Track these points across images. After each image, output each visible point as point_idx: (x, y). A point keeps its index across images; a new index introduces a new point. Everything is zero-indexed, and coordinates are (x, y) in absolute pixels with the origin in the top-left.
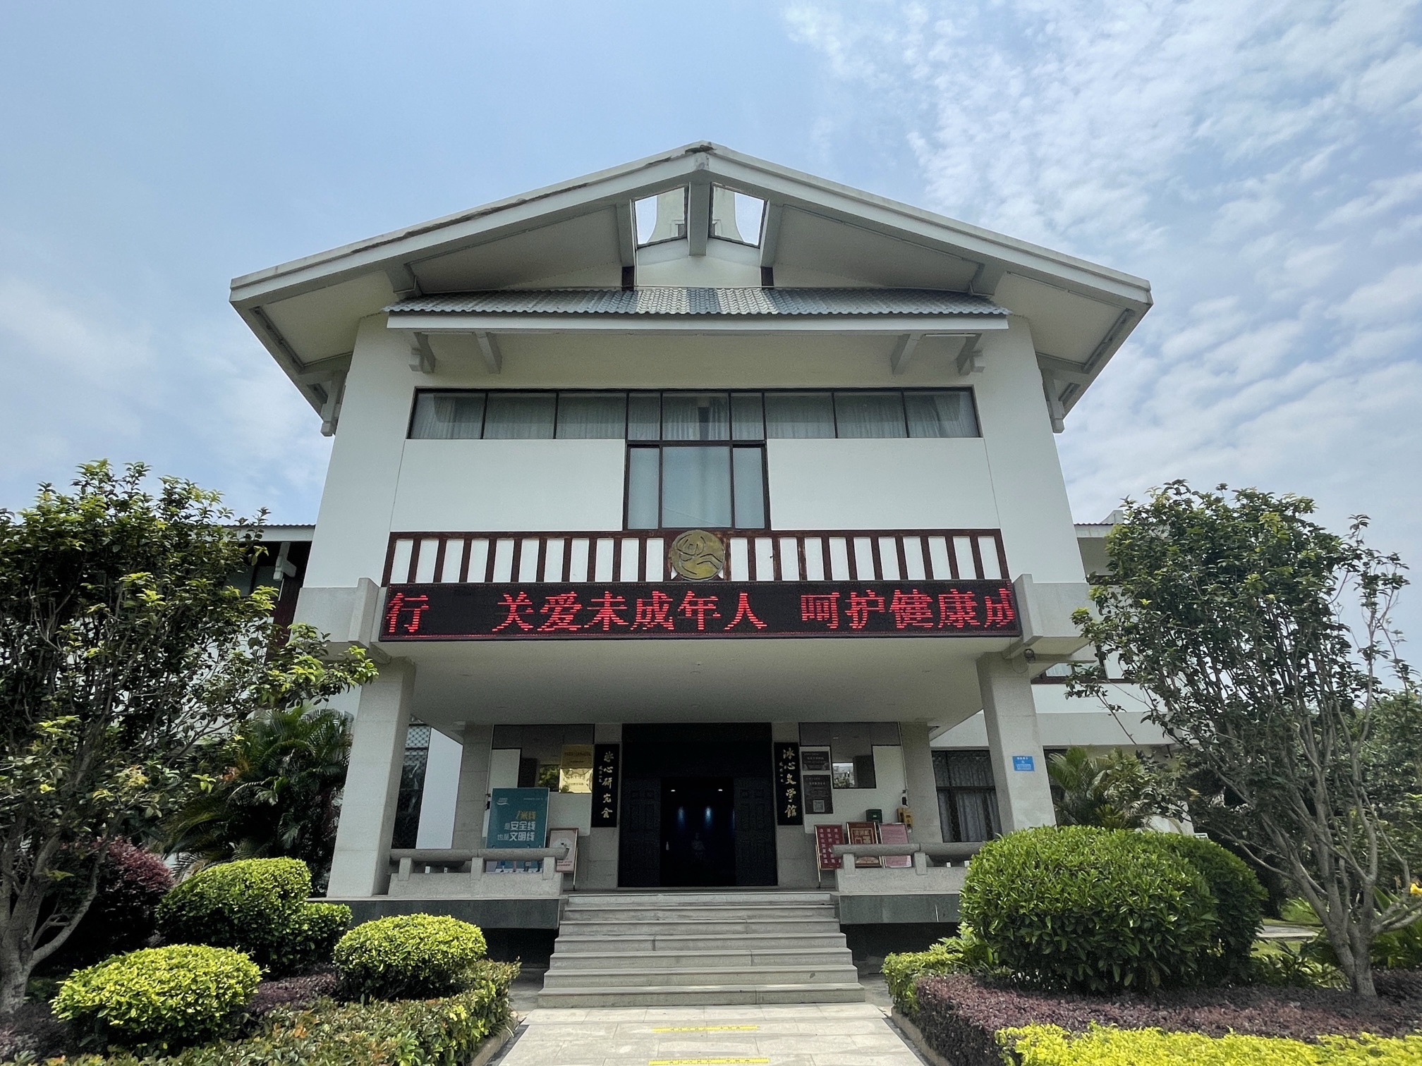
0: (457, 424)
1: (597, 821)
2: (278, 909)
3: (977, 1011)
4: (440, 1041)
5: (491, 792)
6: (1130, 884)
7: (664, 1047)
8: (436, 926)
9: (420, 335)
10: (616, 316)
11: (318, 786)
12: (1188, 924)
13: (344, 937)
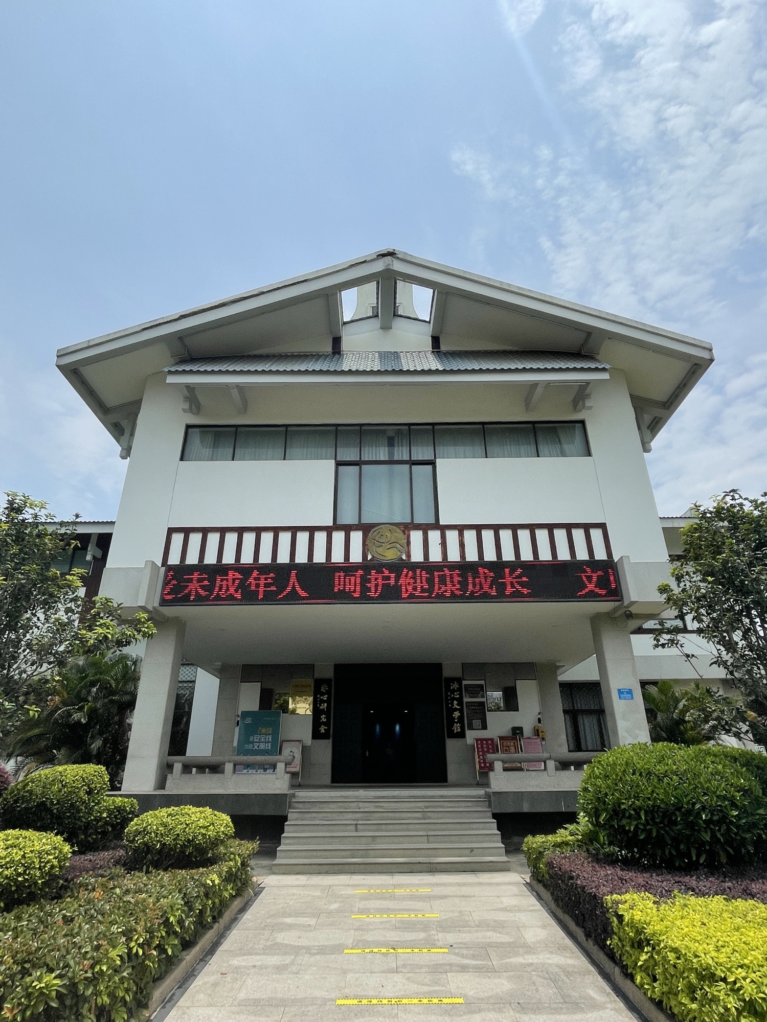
0: (215, 449)
1: (316, 735)
2: (85, 801)
3: (590, 882)
4: (199, 901)
5: (240, 714)
6: (702, 787)
7: (362, 905)
8: (198, 815)
9: (190, 388)
10: (328, 373)
11: (116, 709)
12: (746, 817)
13: (132, 823)
